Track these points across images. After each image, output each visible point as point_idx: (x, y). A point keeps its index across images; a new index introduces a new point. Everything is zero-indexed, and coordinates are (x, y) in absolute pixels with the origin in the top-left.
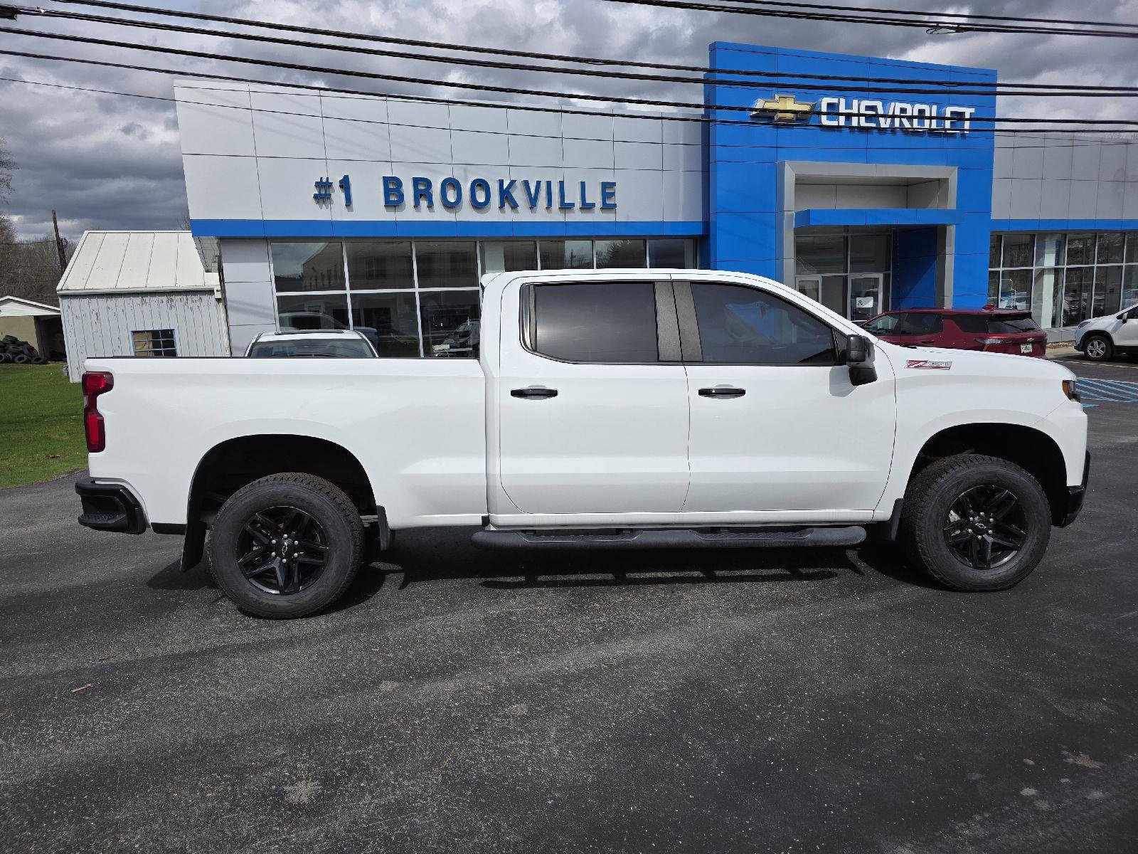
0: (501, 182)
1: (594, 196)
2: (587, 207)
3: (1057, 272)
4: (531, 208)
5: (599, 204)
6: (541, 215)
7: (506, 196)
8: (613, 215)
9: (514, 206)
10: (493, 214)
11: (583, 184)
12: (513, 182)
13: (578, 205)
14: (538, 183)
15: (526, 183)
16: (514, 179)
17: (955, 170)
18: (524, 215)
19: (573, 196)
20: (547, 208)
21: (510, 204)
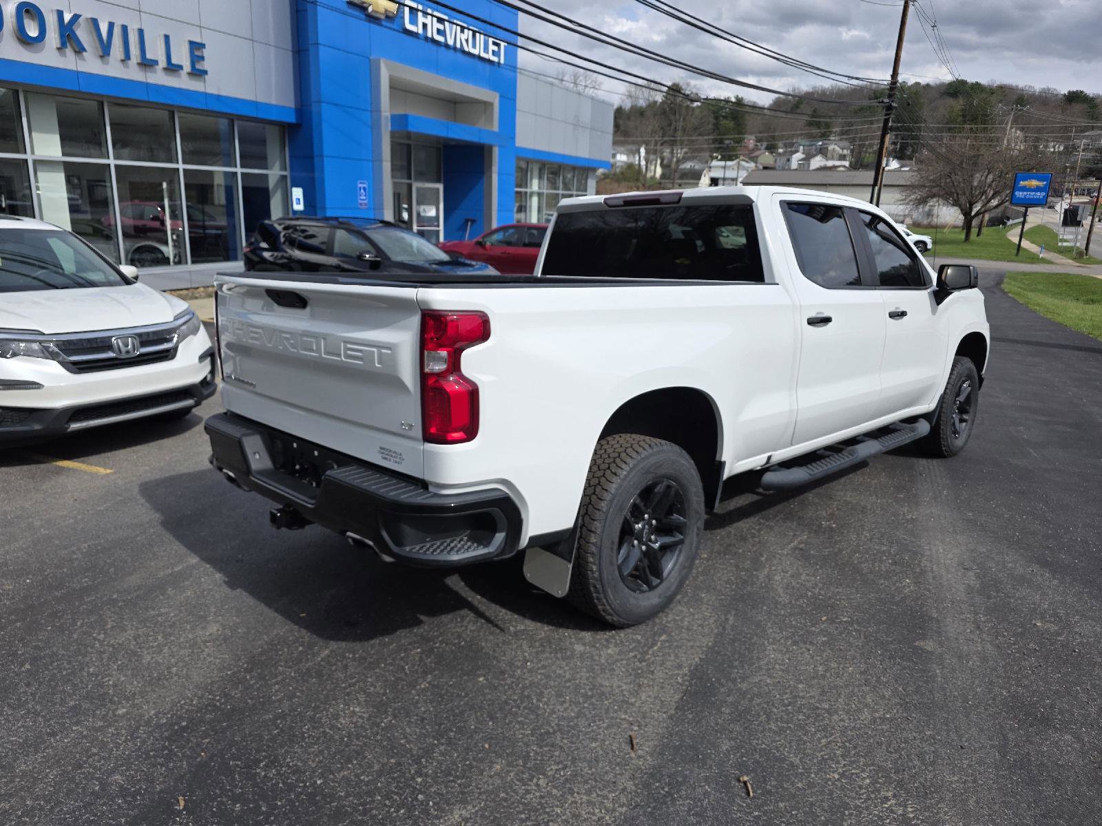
0: (60, 14)
1: (182, 57)
2: (172, 69)
3: (540, 195)
4: (102, 57)
5: (187, 67)
6: (113, 69)
7: (68, 35)
8: (202, 84)
9: (80, 50)
10: (49, 56)
11: (167, 38)
12: (76, 17)
13: (163, 63)
14: (111, 25)
15: (95, 22)
16: (78, 13)
17: (498, 95)
18: (90, 64)
19: (156, 51)
20: (122, 61)
21: (73, 47)
